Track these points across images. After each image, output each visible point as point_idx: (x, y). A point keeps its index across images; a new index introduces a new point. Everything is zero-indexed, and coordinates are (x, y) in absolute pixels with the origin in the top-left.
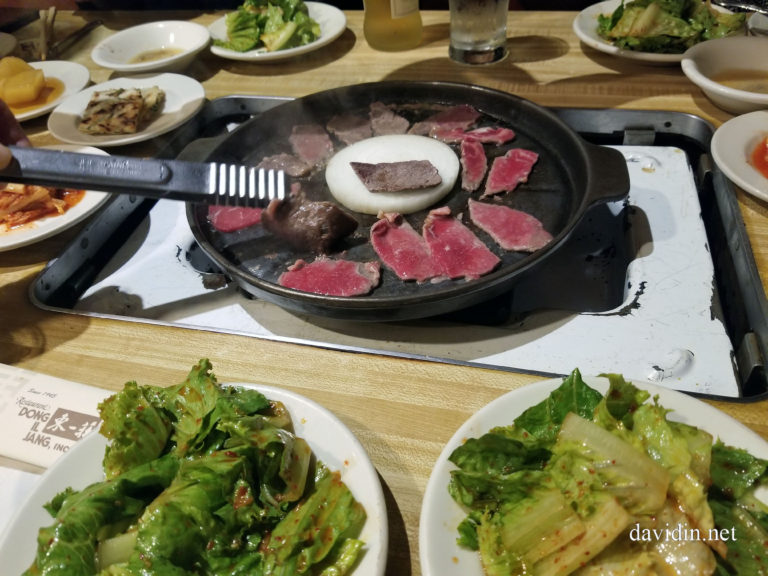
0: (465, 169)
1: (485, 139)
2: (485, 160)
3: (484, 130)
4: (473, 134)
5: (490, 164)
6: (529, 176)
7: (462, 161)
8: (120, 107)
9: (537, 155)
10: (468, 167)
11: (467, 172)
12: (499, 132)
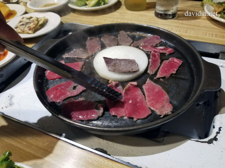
0: (150, 65)
1: (161, 51)
2: (160, 61)
3: (162, 48)
4: (157, 49)
5: (161, 63)
6: (177, 71)
7: (150, 60)
8: (29, 24)
9: (182, 62)
10: (152, 64)
11: (151, 66)
12: (168, 49)
